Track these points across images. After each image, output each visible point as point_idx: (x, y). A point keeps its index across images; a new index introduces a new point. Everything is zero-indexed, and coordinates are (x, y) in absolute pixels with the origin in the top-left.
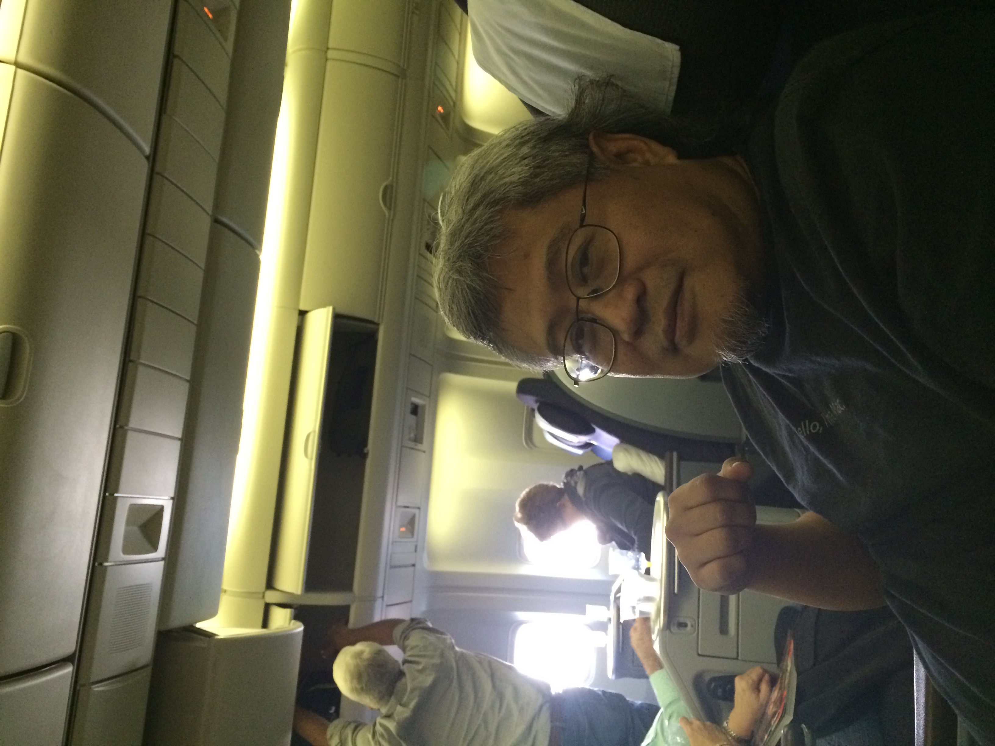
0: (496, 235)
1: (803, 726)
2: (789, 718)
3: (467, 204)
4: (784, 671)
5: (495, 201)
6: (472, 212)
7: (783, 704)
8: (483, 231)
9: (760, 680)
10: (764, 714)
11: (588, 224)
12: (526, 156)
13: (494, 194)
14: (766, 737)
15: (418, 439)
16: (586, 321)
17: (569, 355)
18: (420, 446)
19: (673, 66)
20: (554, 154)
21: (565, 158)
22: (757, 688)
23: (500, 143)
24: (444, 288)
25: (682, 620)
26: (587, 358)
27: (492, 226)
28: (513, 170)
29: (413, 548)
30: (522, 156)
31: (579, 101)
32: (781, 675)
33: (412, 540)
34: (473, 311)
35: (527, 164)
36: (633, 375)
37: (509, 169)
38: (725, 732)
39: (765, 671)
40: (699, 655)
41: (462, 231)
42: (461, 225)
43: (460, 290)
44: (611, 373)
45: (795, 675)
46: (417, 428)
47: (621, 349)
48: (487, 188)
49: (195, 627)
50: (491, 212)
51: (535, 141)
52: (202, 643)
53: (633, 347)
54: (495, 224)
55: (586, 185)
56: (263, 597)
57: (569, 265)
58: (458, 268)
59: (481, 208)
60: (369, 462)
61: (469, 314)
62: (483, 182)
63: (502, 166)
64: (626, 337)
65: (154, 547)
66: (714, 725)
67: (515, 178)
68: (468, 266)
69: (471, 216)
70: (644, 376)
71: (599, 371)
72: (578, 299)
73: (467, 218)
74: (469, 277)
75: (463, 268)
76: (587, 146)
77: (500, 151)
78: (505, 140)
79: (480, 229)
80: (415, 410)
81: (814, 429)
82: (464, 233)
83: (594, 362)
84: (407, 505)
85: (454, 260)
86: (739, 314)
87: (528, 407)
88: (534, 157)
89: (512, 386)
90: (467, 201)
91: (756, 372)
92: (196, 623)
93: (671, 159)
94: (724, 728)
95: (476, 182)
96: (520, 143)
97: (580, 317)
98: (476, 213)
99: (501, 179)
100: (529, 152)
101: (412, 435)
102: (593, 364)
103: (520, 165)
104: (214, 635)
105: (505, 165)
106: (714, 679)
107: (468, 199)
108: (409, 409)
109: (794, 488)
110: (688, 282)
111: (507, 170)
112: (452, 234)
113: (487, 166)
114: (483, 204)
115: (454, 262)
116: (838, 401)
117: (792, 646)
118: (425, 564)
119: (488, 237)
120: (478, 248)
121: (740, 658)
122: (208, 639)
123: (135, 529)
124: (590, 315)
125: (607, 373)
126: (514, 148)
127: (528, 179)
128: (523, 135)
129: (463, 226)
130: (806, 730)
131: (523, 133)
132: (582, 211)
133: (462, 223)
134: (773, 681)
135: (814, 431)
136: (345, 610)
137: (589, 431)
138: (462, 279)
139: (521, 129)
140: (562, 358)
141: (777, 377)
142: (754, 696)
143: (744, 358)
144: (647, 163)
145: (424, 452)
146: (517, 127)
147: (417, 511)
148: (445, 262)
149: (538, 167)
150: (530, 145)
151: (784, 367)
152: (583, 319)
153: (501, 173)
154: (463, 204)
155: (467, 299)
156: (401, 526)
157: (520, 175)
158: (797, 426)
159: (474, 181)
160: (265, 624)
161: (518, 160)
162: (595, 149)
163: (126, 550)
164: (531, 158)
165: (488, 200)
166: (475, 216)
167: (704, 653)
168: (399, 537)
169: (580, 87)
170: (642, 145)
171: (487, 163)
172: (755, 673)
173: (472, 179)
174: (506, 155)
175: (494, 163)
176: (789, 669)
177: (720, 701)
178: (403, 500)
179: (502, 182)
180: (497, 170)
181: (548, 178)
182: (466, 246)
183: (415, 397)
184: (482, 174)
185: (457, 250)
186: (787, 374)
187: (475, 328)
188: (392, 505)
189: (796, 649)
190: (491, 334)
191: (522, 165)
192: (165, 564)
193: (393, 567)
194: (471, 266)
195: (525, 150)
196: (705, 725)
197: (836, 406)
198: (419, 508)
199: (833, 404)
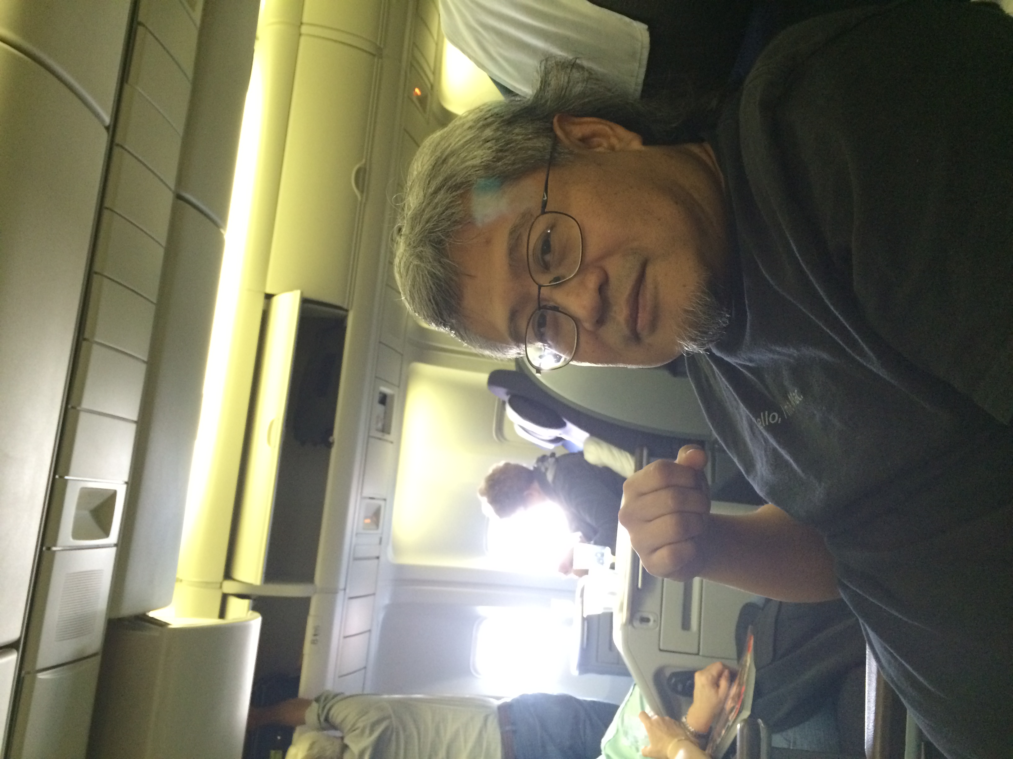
0: (456, 220)
1: (760, 721)
2: (746, 714)
3: (428, 188)
4: (743, 666)
5: (456, 185)
6: (433, 195)
7: (740, 700)
8: (443, 216)
9: (720, 675)
10: (723, 709)
11: (550, 210)
12: (488, 139)
13: (455, 178)
14: (723, 732)
15: (385, 429)
16: (548, 309)
17: (531, 343)
18: (387, 437)
19: (642, 48)
20: (518, 137)
21: (527, 141)
22: (716, 684)
23: (463, 124)
24: (405, 274)
25: (645, 615)
26: (550, 346)
27: (453, 211)
28: (475, 153)
29: (377, 541)
30: (485, 139)
31: (545, 83)
32: (740, 670)
33: (375, 532)
34: (433, 297)
35: (490, 148)
36: (595, 363)
37: (471, 153)
38: (683, 727)
39: (725, 667)
40: (661, 650)
41: (422, 216)
42: (422, 209)
43: (421, 276)
44: (574, 361)
45: (754, 670)
46: (385, 418)
47: (583, 338)
48: (449, 172)
49: (148, 616)
50: (453, 197)
51: (499, 124)
52: (155, 632)
53: (595, 335)
54: (456, 208)
55: (549, 171)
56: (221, 587)
57: (530, 253)
58: (419, 253)
59: (442, 192)
60: (334, 452)
61: (430, 300)
62: (445, 165)
63: (464, 149)
64: (587, 325)
65: (106, 533)
66: (673, 721)
67: (477, 161)
68: (428, 251)
69: (431, 200)
70: (606, 365)
71: (562, 360)
72: (540, 287)
73: (428, 202)
74: (430, 262)
75: (423, 253)
76: (552, 130)
77: (462, 132)
78: (468, 122)
79: (442, 214)
80: (384, 399)
81: (773, 420)
82: (426, 216)
83: (556, 350)
84: (371, 496)
85: (414, 245)
86: (700, 304)
87: (499, 399)
88: (497, 140)
89: (484, 377)
90: (429, 184)
91: (719, 362)
92: (149, 611)
93: (636, 144)
94: (683, 723)
95: (437, 164)
96: (484, 125)
97: (541, 305)
98: (437, 197)
99: (463, 162)
100: (492, 135)
101: (380, 425)
102: (557, 353)
103: (483, 147)
104: (165, 624)
105: (467, 148)
106: (674, 674)
107: (429, 182)
108: (377, 398)
109: (754, 479)
110: (650, 271)
111: (469, 153)
112: (413, 218)
113: (449, 149)
114: (444, 188)
115: (414, 247)
116: (796, 391)
117: (752, 642)
118: (390, 556)
119: (449, 223)
120: (440, 234)
121: (701, 654)
122: (160, 628)
123: (86, 513)
124: (551, 304)
125: (570, 362)
126: (477, 131)
127: (490, 163)
128: (487, 116)
129: (424, 211)
130: (762, 725)
131: (487, 114)
132: (544, 197)
133: (423, 207)
134: (733, 677)
135: (773, 422)
136: (305, 602)
137: (560, 425)
138: (422, 265)
139: (485, 110)
140: (524, 346)
141: (737, 366)
142: (713, 691)
143: (705, 348)
144: (612, 148)
145: (392, 442)
146: (482, 108)
147: (382, 503)
148: (405, 247)
149: (501, 151)
150: (494, 127)
151: (744, 357)
152: (545, 307)
153: (463, 156)
154: (425, 187)
155: (427, 284)
156: (366, 518)
157: (482, 159)
158: (757, 416)
159: (435, 164)
160: (222, 614)
161: (481, 143)
162: (559, 133)
163: (77, 535)
164: (494, 141)
165: (450, 183)
166: (436, 201)
167: (665, 649)
168: (364, 529)
169: (545, 68)
170: (607, 129)
171: (449, 146)
172: (715, 668)
173: (434, 162)
174: (468, 137)
175: (457, 145)
176: (748, 664)
177: (678, 696)
178: (368, 491)
179: (463, 166)
180: (459, 153)
181: (510, 162)
182: (427, 231)
183: (384, 386)
184: (444, 157)
185: (417, 235)
186: (748, 364)
187: (436, 315)
188: (357, 496)
189: (755, 642)
190: (454, 321)
191: (485, 149)
192: (117, 551)
193: (356, 559)
194: (431, 252)
195: (488, 132)
196: (663, 720)
197: (794, 397)
198: (385, 500)
199: (791, 394)
